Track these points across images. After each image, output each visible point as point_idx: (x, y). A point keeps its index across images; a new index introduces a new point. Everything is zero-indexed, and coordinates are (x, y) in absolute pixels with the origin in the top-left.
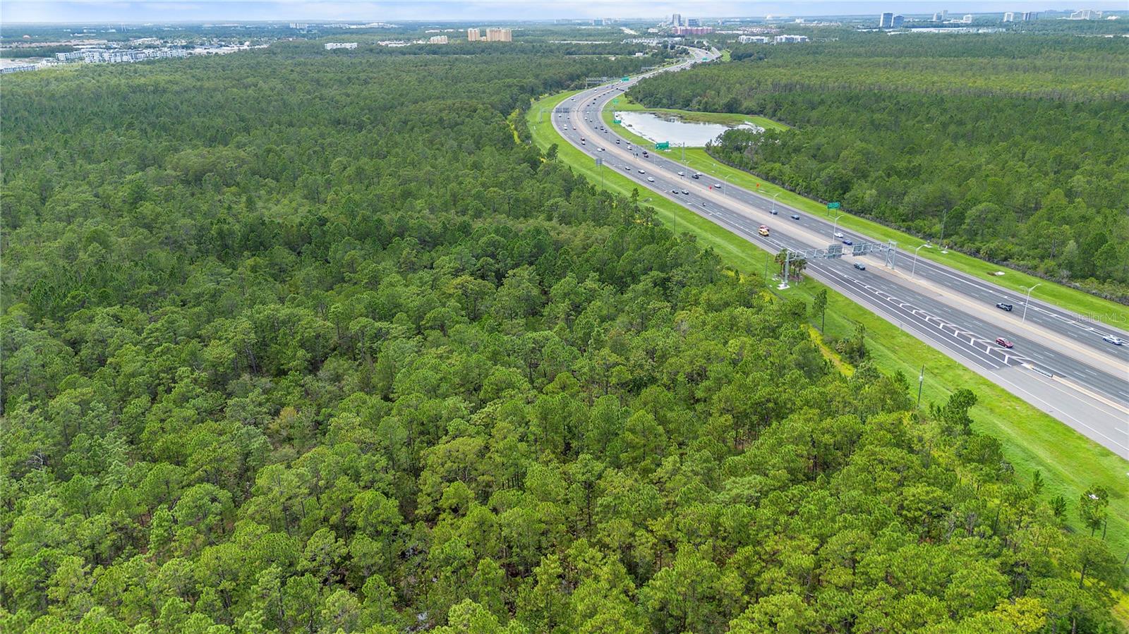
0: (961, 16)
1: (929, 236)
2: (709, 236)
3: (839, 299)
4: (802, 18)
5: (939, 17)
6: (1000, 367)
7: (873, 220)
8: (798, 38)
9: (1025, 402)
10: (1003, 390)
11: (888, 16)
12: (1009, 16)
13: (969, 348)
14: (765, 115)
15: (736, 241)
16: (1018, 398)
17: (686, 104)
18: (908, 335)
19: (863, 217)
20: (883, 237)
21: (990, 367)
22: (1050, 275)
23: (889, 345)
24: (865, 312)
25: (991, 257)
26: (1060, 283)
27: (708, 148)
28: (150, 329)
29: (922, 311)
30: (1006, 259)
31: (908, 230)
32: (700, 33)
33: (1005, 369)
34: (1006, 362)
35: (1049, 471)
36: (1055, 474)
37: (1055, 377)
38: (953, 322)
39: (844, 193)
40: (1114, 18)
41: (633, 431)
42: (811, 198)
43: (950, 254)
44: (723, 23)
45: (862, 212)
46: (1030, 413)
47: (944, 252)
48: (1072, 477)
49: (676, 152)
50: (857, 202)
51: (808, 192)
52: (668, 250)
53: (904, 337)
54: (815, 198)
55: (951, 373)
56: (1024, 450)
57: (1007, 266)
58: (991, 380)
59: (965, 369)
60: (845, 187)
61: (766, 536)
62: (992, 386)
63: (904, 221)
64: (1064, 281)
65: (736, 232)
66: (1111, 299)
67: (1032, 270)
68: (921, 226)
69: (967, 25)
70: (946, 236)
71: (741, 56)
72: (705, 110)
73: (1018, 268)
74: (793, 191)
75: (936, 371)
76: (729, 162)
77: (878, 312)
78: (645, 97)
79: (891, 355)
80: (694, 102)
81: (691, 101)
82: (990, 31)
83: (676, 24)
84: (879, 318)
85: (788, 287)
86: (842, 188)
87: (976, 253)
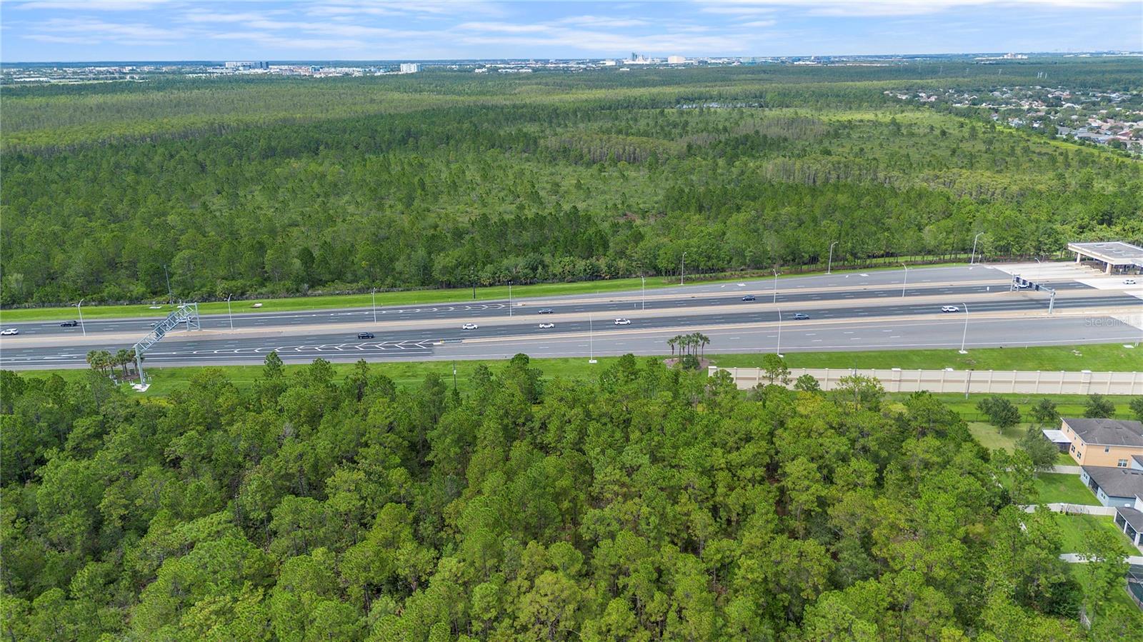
22: (292, 293)
26: (305, 295)
37: (463, 341)
85: (148, 385)
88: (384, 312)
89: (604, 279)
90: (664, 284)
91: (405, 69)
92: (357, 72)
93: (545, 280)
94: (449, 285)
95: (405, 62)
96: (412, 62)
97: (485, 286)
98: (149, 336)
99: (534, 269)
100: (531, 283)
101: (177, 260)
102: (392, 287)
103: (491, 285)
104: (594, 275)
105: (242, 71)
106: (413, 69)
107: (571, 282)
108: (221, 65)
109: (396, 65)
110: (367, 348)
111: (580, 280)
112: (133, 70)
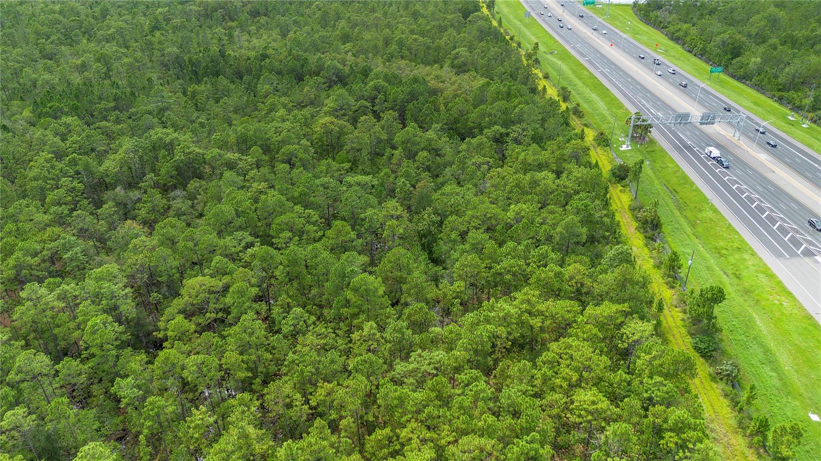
1: (797, 108)
2: (587, 92)
3: (670, 165)
6: (791, 256)
7: (752, 87)
9: (795, 299)
10: (780, 282)
13: (771, 232)
15: (608, 99)
16: (790, 293)
18: (715, 211)
19: (744, 83)
20: (752, 106)
21: (779, 255)
23: (692, 218)
24: (685, 180)
27: (635, 5)
28: (72, 141)
29: (743, 187)
31: (780, 100)
33: (795, 261)
34: (799, 252)
35: (781, 379)
36: (785, 384)
38: (770, 202)
39: (732, 59)
41: (355, 290)
43: (810, 128)
45: (743, 78)
46: (795, 311)
47: (804, 126)
48: (802, 391)
49: (605, 8)
50: (742, 67)
51: (702, 54)
52: (515, 107)
53: (711, 212)
54: (707, 61)
55: (737, 257)
56: (767, 351)
58: (773, 269)
59: (754, 254)
60: (736, 52)
61: (408, 421)
62: (771, 276)
63: (779, 90)
65: (613, 91)
68: (793, 98)
70: (814, 110)
74: (691, 52)
75: (724, 252)
76: (646, 20)
79: (688, 229)
84: (697, 190)
85: (630, 148)
86: (732, 53)
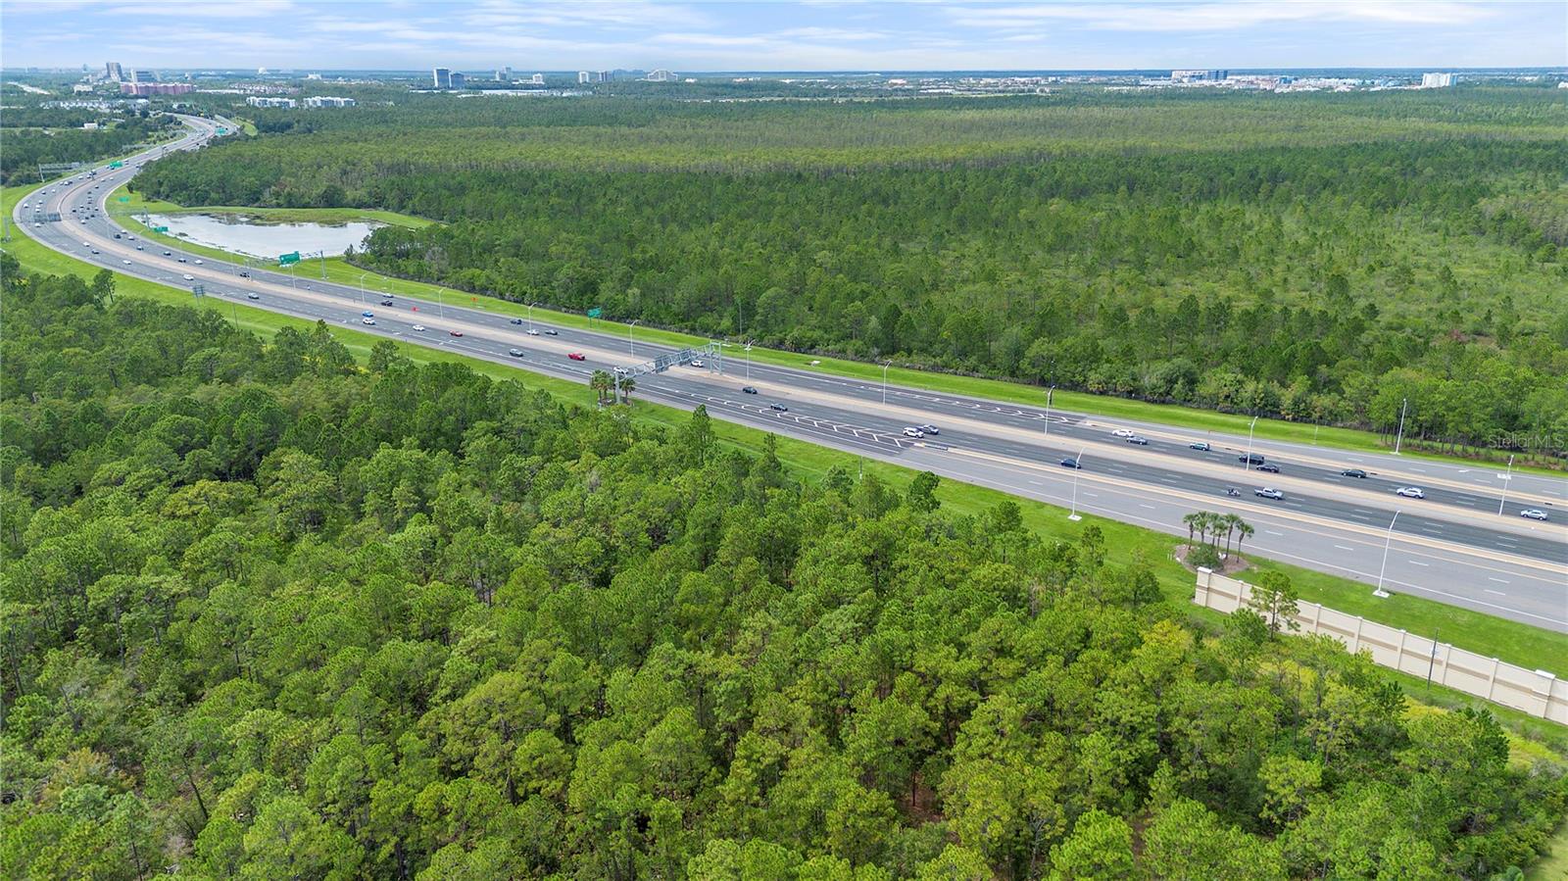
0: (529, 75)
1: (719, 335)
4: (317, 72)
5: (503, 76)
6: (902, 451)
7: (644, 325)
8: (341, 101)
11: (442, 73)
12: (584, 75)
13: (859, 440)
14: (386, 208)
17: (254, 198)
21: (891, 454)
22: (861, 355)
25: (798, 347)
26: (873, 362)
27: (350, 257)
29: (805, 418)
30: (812, 347)
31: (693, 330)
32: (171, 93)
33: (905, 453)
34: (900, 446)
37: (950, 450)
38: (823, 418)
39: (594, 297)
40: (692, 81)
42: (550, 308)
43: (754, 350)
44: (194, 78)
45: (627, 316)
47: (747, 349)
57: (815, 353)
63: (682, 321)
64: (877, 359)
66: (925, 370)
67: (842, 354)
68: (708, 324)
69: (540, 87)
70: (737, 332)
71: (274, 125)
72: (290, 205)
73: (827, 353)
74: (521, 301)
77: (746, 424)
78: (172, 190)
80: (267, 194)
81: (261, 193)
82: (576, 94)
83: (115, 77)
84: (751, 430)
86: (590, 291)
87: (779, 345)
88: (917, 396)
89: (1284, 419)
90: (1376, 447)
91: (1429, 81)
92: (1342, 86)
93: (1186, 402)
94: (1043, 383)
95: (1430, 71)
96: (1444, 71)
97: (1092, 393)
98: (647, 364)
99: (1171, 382)
100: (1163, 402)
101: (763, 298)
102: (972, 371)
103: (1102, 393)
104: (1268, 409)
105: (1186, 82)
106: (1445, 81)
107: (1226, 412)
108: (1168, 74)
109: (1416, 76)
110: (825, 426)
111: (1243, 412)
112: (1056, 81)
